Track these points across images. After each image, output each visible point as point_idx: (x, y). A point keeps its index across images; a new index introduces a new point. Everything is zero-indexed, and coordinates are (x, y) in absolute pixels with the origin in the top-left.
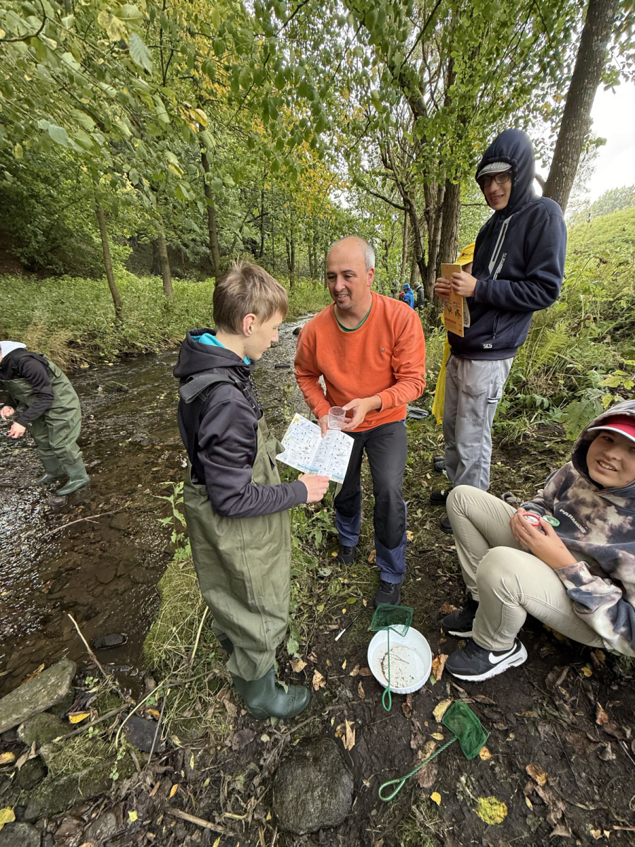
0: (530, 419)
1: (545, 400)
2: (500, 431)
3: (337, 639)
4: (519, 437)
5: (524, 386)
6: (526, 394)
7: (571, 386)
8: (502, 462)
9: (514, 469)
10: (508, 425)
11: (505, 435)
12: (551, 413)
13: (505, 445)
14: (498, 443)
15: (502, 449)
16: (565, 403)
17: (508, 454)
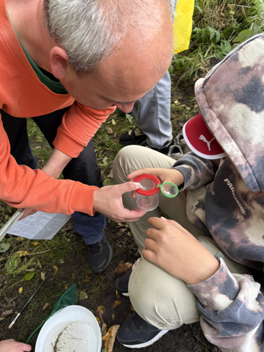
0: (204, 54)
1: (218, 33)
2: (178, 68)
3: (11, 326)
4: (194, 73)
5: (200, 19)
6: (201, 28)
7: (239, 17)
8: (179, 100)
9: (189, 106)
10: (186, 61)
11: (182, 72)
12: (221, 47)
13: (182, 82)
14: (176, 81)
15: (180, 86)
16: (233, 35)
17: (184, 91)
